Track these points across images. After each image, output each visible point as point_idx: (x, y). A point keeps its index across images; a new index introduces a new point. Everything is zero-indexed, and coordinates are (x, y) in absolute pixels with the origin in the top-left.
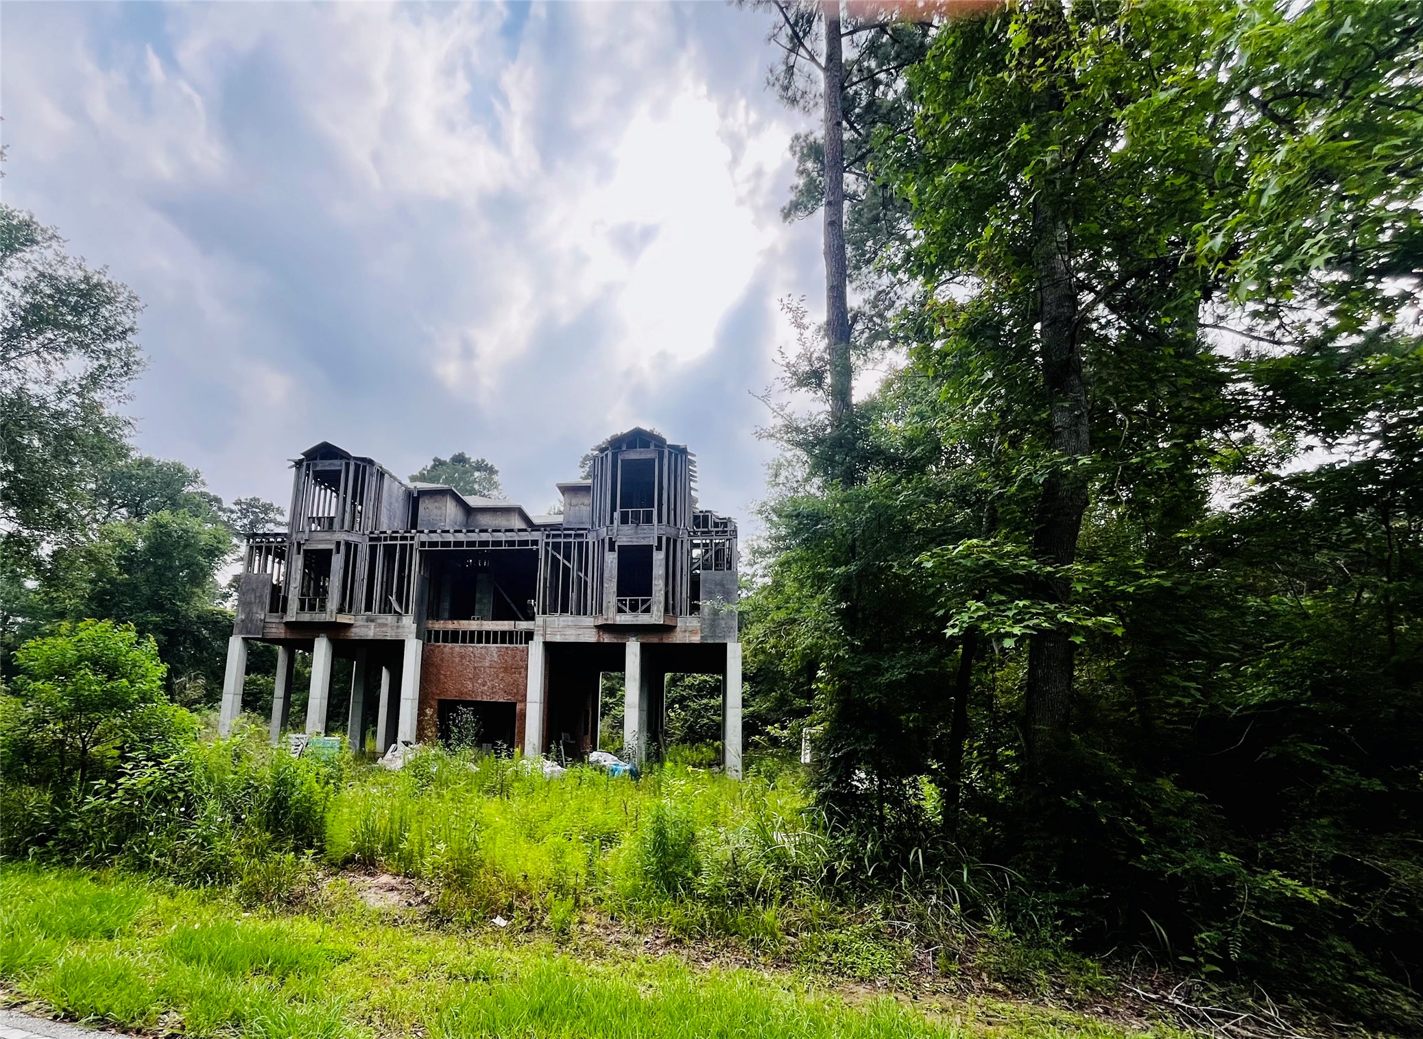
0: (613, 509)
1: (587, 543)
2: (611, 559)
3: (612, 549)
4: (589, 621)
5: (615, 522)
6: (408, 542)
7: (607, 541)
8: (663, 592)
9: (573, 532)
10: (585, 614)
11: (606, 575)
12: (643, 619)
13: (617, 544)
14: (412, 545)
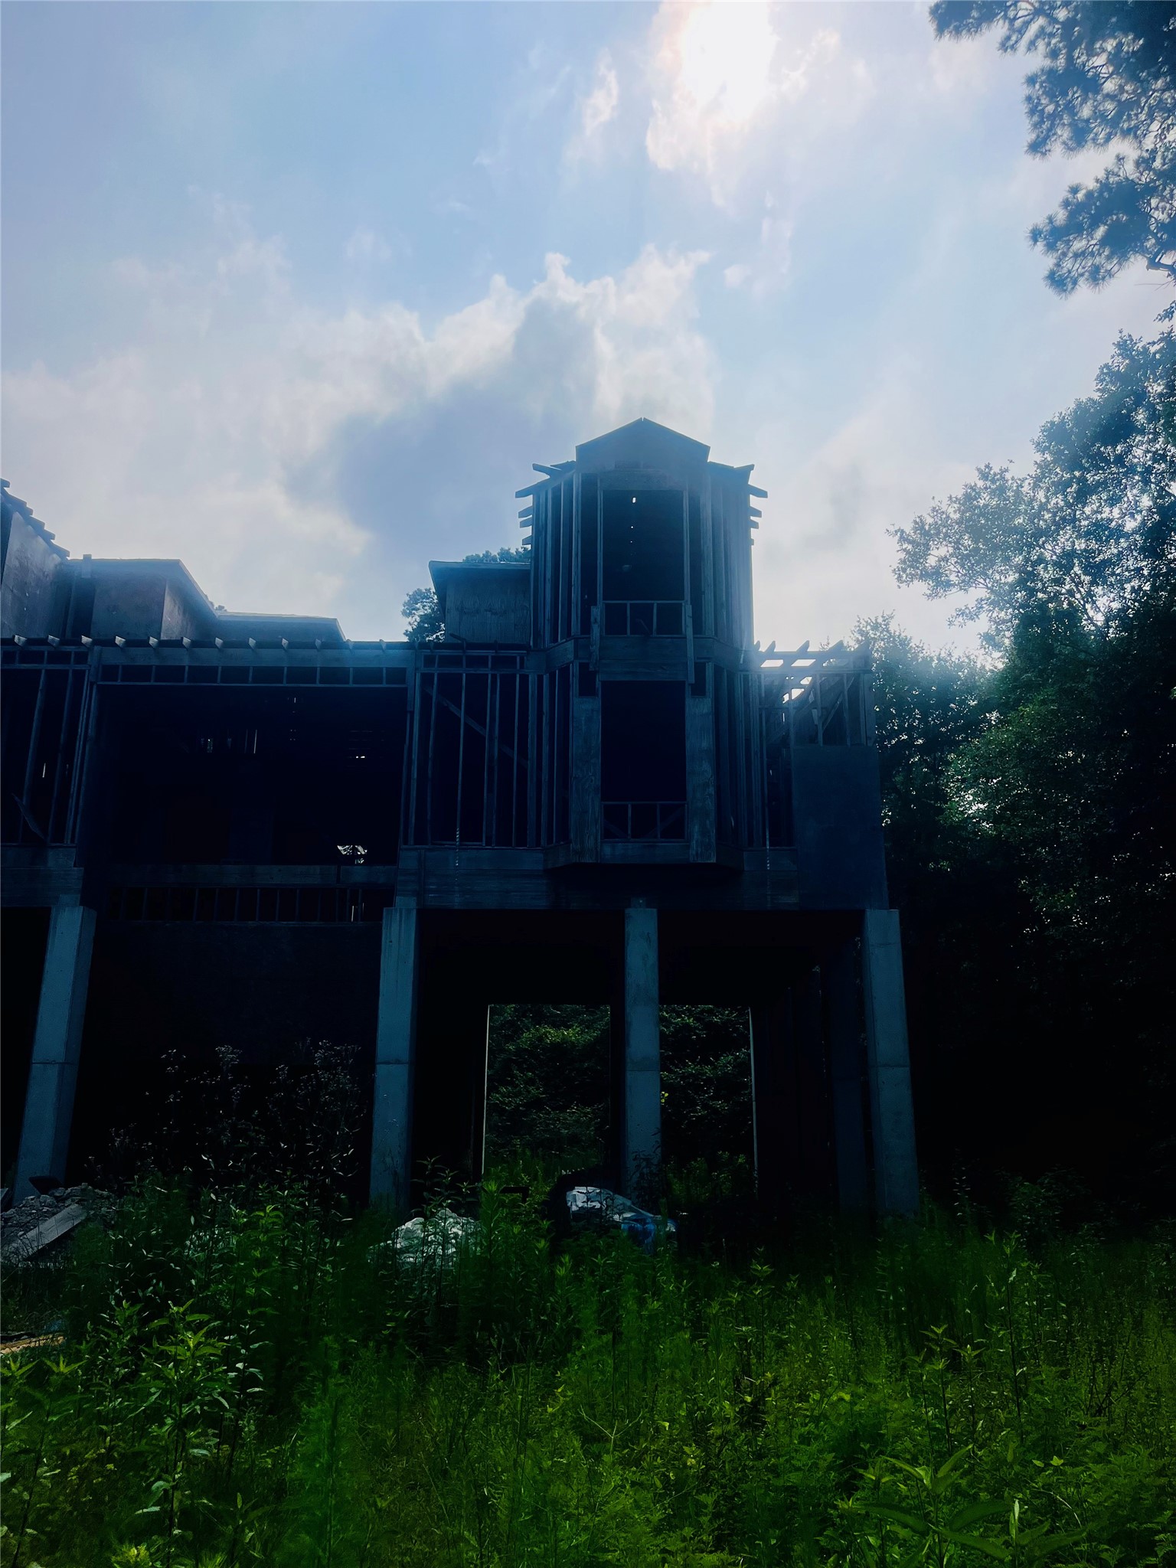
0: (588, 603)
1: (524, 679)
2: (586, 711)
3: (587, 690)
4: (531, 860)
5: (596, 631)
6: (72, 667)
7: (574, 670)
8: (712, 790)
9: (490, 653)
10: (522, 842)
11: (576, 746)
12: (666, 851)
13: (599, 680)
14: (79, 676)
